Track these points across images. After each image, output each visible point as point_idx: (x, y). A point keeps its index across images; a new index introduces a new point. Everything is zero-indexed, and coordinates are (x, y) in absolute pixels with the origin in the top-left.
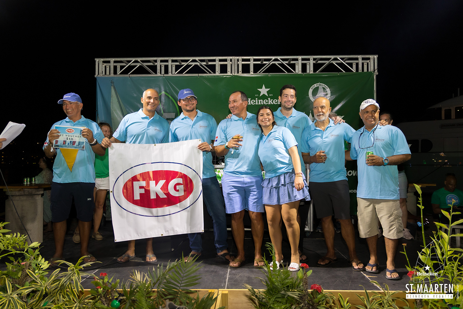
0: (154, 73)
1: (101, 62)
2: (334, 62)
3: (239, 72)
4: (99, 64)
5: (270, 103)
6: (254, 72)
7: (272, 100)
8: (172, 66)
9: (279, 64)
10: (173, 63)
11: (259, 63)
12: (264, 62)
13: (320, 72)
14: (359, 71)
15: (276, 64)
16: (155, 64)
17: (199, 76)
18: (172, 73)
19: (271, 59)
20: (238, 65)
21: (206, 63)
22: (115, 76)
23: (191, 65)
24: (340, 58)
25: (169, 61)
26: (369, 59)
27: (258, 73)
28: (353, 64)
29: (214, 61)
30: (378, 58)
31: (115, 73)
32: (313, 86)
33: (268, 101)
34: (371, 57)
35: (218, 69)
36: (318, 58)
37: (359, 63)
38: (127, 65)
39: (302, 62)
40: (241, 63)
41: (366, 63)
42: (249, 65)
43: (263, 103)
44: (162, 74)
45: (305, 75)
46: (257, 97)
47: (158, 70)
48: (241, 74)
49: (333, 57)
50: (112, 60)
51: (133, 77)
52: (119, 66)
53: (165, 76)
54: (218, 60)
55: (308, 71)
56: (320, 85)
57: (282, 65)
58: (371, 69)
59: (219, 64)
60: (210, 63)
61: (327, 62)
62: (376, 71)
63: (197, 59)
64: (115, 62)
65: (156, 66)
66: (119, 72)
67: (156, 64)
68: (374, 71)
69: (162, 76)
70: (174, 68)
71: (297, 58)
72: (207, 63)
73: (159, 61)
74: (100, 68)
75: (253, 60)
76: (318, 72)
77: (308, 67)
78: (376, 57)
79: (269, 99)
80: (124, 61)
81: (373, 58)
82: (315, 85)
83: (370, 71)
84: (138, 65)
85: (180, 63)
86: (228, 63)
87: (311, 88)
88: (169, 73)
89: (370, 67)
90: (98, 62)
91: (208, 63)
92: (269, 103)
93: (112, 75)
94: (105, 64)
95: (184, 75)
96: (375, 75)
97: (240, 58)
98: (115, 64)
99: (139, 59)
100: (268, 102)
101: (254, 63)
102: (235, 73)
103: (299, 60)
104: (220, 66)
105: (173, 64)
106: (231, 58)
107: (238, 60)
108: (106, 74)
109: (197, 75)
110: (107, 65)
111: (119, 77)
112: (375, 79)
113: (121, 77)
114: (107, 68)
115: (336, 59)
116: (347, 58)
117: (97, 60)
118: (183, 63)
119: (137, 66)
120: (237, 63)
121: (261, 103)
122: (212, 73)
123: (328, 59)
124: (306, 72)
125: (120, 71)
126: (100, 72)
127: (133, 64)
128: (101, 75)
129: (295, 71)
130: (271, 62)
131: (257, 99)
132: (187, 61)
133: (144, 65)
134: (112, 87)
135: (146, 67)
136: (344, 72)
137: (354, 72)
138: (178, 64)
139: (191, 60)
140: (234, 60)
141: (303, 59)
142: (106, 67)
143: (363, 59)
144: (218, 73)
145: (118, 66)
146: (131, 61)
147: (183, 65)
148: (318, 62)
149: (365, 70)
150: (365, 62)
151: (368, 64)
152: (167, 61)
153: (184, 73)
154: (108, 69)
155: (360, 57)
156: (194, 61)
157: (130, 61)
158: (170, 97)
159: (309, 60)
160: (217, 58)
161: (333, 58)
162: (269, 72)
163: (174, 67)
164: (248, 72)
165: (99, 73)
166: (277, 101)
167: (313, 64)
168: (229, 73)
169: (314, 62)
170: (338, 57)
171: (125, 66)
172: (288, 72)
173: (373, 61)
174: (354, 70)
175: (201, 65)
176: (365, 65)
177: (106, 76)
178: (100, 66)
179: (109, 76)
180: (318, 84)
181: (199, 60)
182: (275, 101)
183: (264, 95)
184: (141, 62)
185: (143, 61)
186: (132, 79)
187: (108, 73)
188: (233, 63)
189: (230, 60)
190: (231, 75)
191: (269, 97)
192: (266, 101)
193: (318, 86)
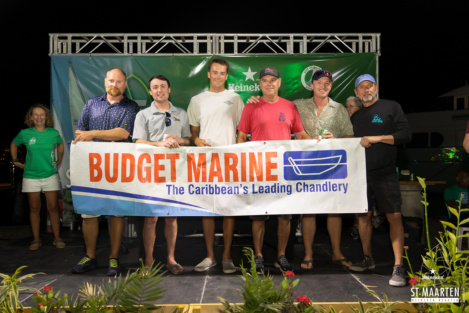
0: (120, 52)
1: (57, 38)
2: (331, 42)
3: (221, 52)
4: (53, 40)
5: (257, 89)
6: (239, 52)
7: (259, 86)
8: (142, 43)
9: (267, 43)
10: (143, 41)
11: (245, 41)
12: (251, 41)
13: (315, 53)
14: (360, 52)
15: (264, 42)
16: (121, 41)
17: (173, 56)
18: (142, 52)
19: (258, 37)
20: (220, 44)
21: (183, 41)
22: (74, 55)
23: (165, 43)
24: (338, 37)
25: (138, 38)
26: (370, 38)
27: (243, 53)
28: (353, 43)
29: (192, 38)
30: (381, 37)
31: (74, 51)
32: (307, 69)
33: (255, 86)
34: (373, 35)
35: (196, 48)
36: (313, 36)
37: (359, 43)
38: (88, 41)
39: (295, 41)
40: (223, 41)
41: (368, 43)
42: (233, 43)
43: (249, 89)
44: (130, 53)
45: (297, 55)
46: (241, 82)
47: (125, 49)
48: (223, 54)
49: (329, 35)
50: (70, 36)
51: (95, 56)
52: (79, 43)
53: (133, 56)
54: (196, 38)
55: (301, 52)
57: (271, 44)
58: (373, 49)
59: (197, 42)
60: (187, 41)
61: (323, 41)
62: (379, 52)
63: (171, 35)
64: (73, 38)
65: (123, 43)
66: (78, 49)
67: (123, 41)
68: (377, 51)
69: (130, 56)
70: (144, 47)
71: (288, 36)
73: (127, 38)
74: (54, 45)
75: (237, 38)
76: (313, 52)
77: (301, 46)
78: (378, 35)
79: (256, 84)
80: (84, 36)
81: (375, 37)
82: (309, 68)
83: (371, 52)
84: (102, 42)
85: (152, 41)
86: (208, 41)
87: (304, 71)
88: (138, 52)
89: (371, 47)
90: (53, 38)
91: (185, 41)
92: (256, 90)
93: (70, 53)
94: (61, 41)
95: (156, 54)
96: (377, 57)
97: (222, 35)
98: (74, 41)
99: (102, 35)
100: (254, 88)
101: (238, 41)
102: (216, 53)
103: (290, 38)
104: (198, 45)
105: (144, 42)
106: (212, 35)
107: (220, 38)
108: (62, 52)
109: (171, 54)
110: (64, 42)
111: (78, 56)
112: (377, 60)
113: (81, 56)
114: (64, 46)
115: (332, 38)
116: (346, 36)
117: (51, 35)
118: (155, 41)
119: (99, 43)
120: (219, 41)
122: (189, 52)
123: (324, 38)
124: (299, 52)
125: (80, 48)
126: (55, 49)
127: (95, 41)
128: (56, 53)
129: (286, 51)
130: (258, 41)
131: (241, 84)
132: (159, 38)
133: (108, 42)
134: (70, 68)
135: (111, 44)
136: (343, 52)
137: (354, 52)
138: (149, 41)
139: (165, 37)
140: (215, 37)
141: (295, 38)
142: (62, 44)
143: (364, 38)
144: (196, 53)
145: (77, 43)
146: (93, 37)
147: (155, 43)
148: (312, 40)
149: (367, 50)
150: (366, 42)
151: (369, 43)
152: (136, 38)
153: (156, 53)
154: (65, 47)
155: (360, 35)
156: (168, 38)
157: (91, 37)
158: (140, 80)
159: (301, 38)
160: (195, 35)
162: (256, 52)
163: (145, 45)
164: (233, 52)
165: (54, 51)
167: (306, 43)
168: (209, 53)
169: (308, 41)
170: (336, 35)
171: (85, 43)
172: (278, 52)
173: (375, 40)
174: (353, 50)
175: (177, 43)
176: (366, 45)
178: (54, 42)
179: (66, 55)
180: (313, 67)
181: (174, 37)
183: (250, 80)
184: (104, 39)
185: (107, 38)
186: (94, 58)
187: (65, 51)
188: (214, 41)
189: (210, 37)
190: (212, 55)
191: (256, 82)
192: (252, 87)
193: (312, 69)
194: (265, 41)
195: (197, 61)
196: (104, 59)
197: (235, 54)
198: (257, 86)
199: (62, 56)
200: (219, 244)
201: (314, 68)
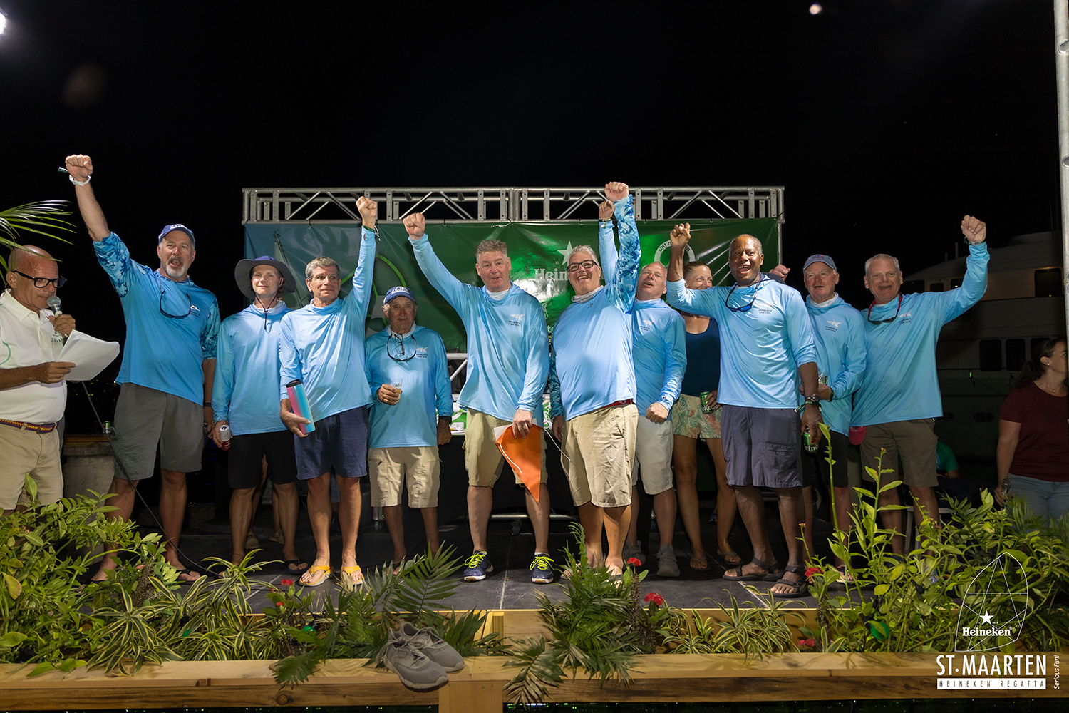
1: (255, 196)
2: (703, 200)
3: (523, 217)
4: (249, 198)
6: (551, 218)
8: (393, 203)
10: (394, 199)
11: (562, 199)
12: (571, 199)
13: (677, 218)
14: (750, 217)
15: (593, 201)
17: (445, 224)
18: (393, 218)
19: (583, 193)
20: (521, 203)
22: (283, 222)
23: (431, 203)
24: (714, 192)
25: (387, 195)
26: (768, 193)
27: (559, 220)
28: (739, 202)
29: (475, 194)
30: (785, 193)
31: (282, 217)
32: (663, 244)
34: (772, 189)
35: (482, 210)
36: (673, 191)
37: (750, 202)
38: (306, 200)
39: (643, 198)
40: (526, 199)
41: (764, 202)
42: (541, 203)
45: (648, 222)
48: (526, 221)
49: (700, 190)
50: (276, 192)
51: (316, 225)
52: (289, 203)
54: (483, 194)
55: (654, 216)
58: (772, 212)
59: (484, 201)
60: (466, 199)
61: (690, 199)
62: (781, 217)
63: (442, 190)
64: (281, 195)
66: (288, 215)
68: (778, 216)
70: (397, 208)
72: (461, 199)
74: (251, 206)
75: (549, 194)
76: (673, 217)
77: (654, 207)
78: (781, 190)
80: (301, 193)
81: (775, 192)
82: (667, 243)
83: (770, 217)
84: (327, 201)
85: (409, 199)
86: (502, 199)
87: (659, 248)
88: (388, 218)
89: (770, 209)
90: (249, 195)
91: (463, 200)
93: (276, 220)
94: (262, 199)
96: (779, 225)
97: (525, 190)
98: (282, 200)
99: (329, 191)
101: (551, 199)
102: (514, 219)
103: (637, 194)
104: (485, 205)
105: (395, 201)
106: (507, 189)
107: (521, 194)
108: (262, 218)
109: (441, 222)
110: (266, 202)
111: (290, 224)
112: (778, 231)
113: (293, 224)
114: (265, 207)
115: (705, 194)
116: (726, 191)
117: (246, 192)
118: (414, 199)
119: (324, 203)
120: (519, 199)
121: (564, 278)
122: (471, 218)
123: (692, 194)
124: (650, 217)
125: (292, 213)
126: (253, 214)
127: (316, 200)
128: (253, 221)
130: (583, 199)
132: (423, 194)
133: (339, 202)
134: (275, 244)
135: (343, 206)
136: (723, 218)
137: (741, 218)
138: (404, 199)
139: (431, 192)
140: (514, 193)
141: (644, 194)
142: (263, 204)
143: (757, 193)
144: (481, 219)
145: (286, 203)
146: (314, 194)
147: (416, 202)
148: (672, 198)
149: (762, 215)
150: (762, 200)
151: (766, 202)
152: (384, 195)
154: (267, 209)
155: (751, 189)
156: (436, 195)
157: (312, 194)
158: (390, 264)
159: (655, 194)
160: (481, 190)
161: (700, 192)
162: (580, 218)
163: (398, 205)
164: (542, 218)
165: (251, 216)
167: (662, 203)
168: (503, 220)
169: (666, 198)
170: (711, 190)
171: (303, 203)
173: (775, 197)
174: (740, 215)
175: (449, 203)
176: (760, 205)
177: (265, 223)
178: (251, 203)
179: (270, 223)
181: (445, 193)
184: (332, 196)
185: (336, 195)
186: (315, 228)
187: (267, 216)
188: (511, 200)
189: (505, 194)
190: (506, 224)
194: (594, 199)
195: (484, 231)
196: (331, 228)
197: (547, 220)
199: (264, 225)
200: (520, 532)
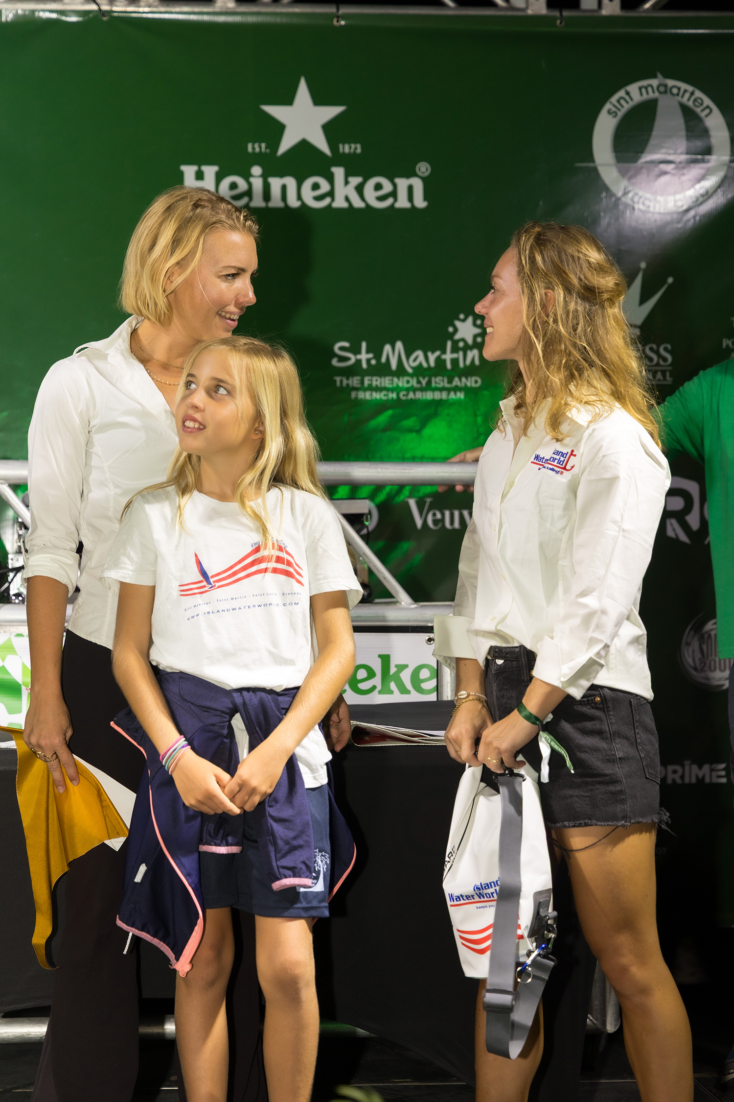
5: (347, 199)
7: (355, 181)
13: (664, 9)
32: (621, 93)
33: (332, 184)
43: (299, 197)
45: (570, 21)
46: (258, 159)
48: (152, 6)
55: (589, 2)
56: (665, 90)
76: (654, 7)
79: (339, 172)
82: (633, 88)
87: (608, 106)
92: (339, 203)
100: (331, 194)
102: (112, 2)
124: (575, 4)
131: (256, 170)
166: (387, 187)
168: (73, 2)
172: (461, 3)
180: (655, 82)
182: (378, 187)
183: (304, 146)
191: (338, 159)
192: (316, 187)
193: (651, 95)
198: (347, 183)
201: (662, 89)
